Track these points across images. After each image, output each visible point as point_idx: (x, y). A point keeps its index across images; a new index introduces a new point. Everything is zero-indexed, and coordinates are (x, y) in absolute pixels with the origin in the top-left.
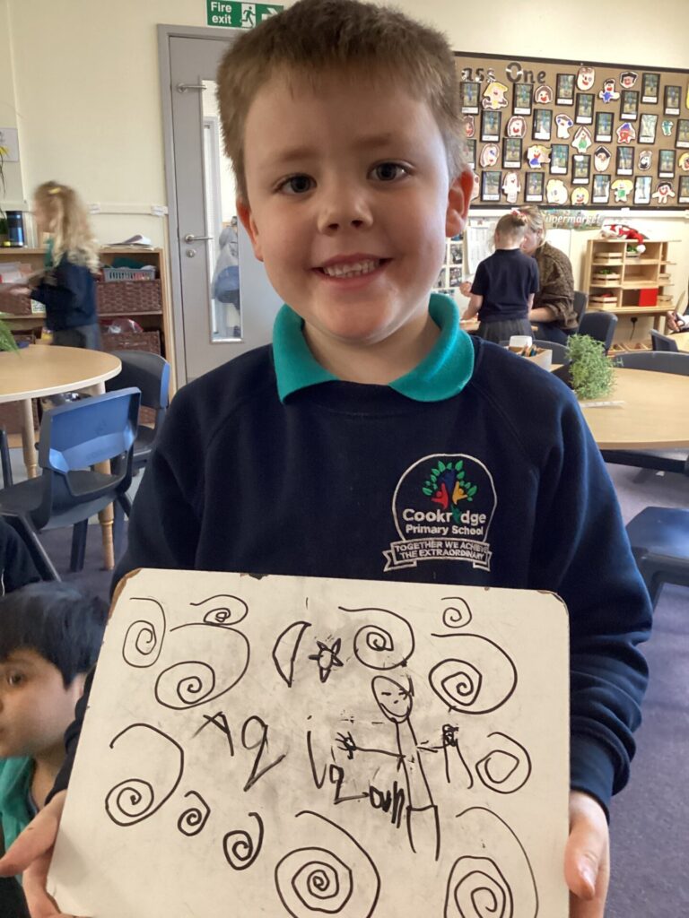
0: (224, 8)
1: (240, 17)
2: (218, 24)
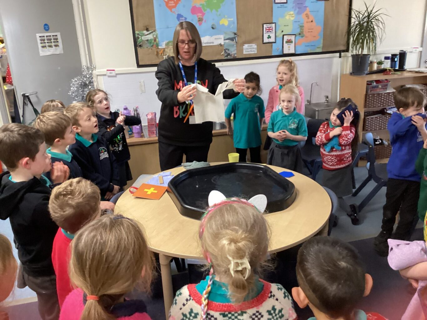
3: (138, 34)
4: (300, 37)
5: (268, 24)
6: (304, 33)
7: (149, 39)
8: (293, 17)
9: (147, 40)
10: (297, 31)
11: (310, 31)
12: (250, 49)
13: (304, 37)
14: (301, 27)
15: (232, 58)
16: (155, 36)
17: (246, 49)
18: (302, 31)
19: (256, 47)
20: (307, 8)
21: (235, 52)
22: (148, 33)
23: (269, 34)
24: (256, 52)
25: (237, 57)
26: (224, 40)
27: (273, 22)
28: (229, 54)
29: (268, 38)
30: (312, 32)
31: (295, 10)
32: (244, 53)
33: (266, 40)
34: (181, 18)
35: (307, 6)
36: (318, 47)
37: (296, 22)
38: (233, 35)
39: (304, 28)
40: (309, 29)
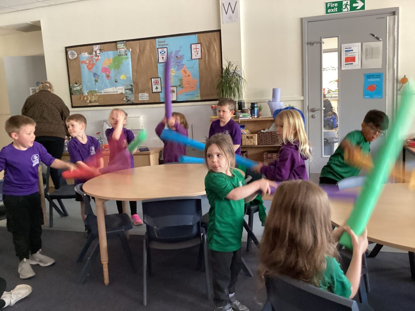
0: (334, 5)
1: (342, 7)
2: (331, 13)
3: (72, 86)
4: (181, 89)
5: (155, 79)
7: (78, 89)
8: (174, 73)
9: (77, 90)
10: (179, 83)
11: (188, 83)
12: (144, 97)
13: (184, 88)
14: (180, 80)
15: (131, 103)
16: (81, 88)
17: (141, 97)
18: (181, 83)
19: (148, 95)
20: (185, 66)
21: (133, 99)
22: (77, 85)
23: (156, 86)
24: (148, 99)
25: (135, 103)
26: (125, 90)
28: (128, 100)
29: (156, 89)
31: (175, 67)
32: (140, 100)
33: (154, 90)
34: (96, 76)
35: (184, 64)
36: (197, 96)
37: (176, 76)
38: (131, 86)
39: (183, 81)
40: (187, 82)
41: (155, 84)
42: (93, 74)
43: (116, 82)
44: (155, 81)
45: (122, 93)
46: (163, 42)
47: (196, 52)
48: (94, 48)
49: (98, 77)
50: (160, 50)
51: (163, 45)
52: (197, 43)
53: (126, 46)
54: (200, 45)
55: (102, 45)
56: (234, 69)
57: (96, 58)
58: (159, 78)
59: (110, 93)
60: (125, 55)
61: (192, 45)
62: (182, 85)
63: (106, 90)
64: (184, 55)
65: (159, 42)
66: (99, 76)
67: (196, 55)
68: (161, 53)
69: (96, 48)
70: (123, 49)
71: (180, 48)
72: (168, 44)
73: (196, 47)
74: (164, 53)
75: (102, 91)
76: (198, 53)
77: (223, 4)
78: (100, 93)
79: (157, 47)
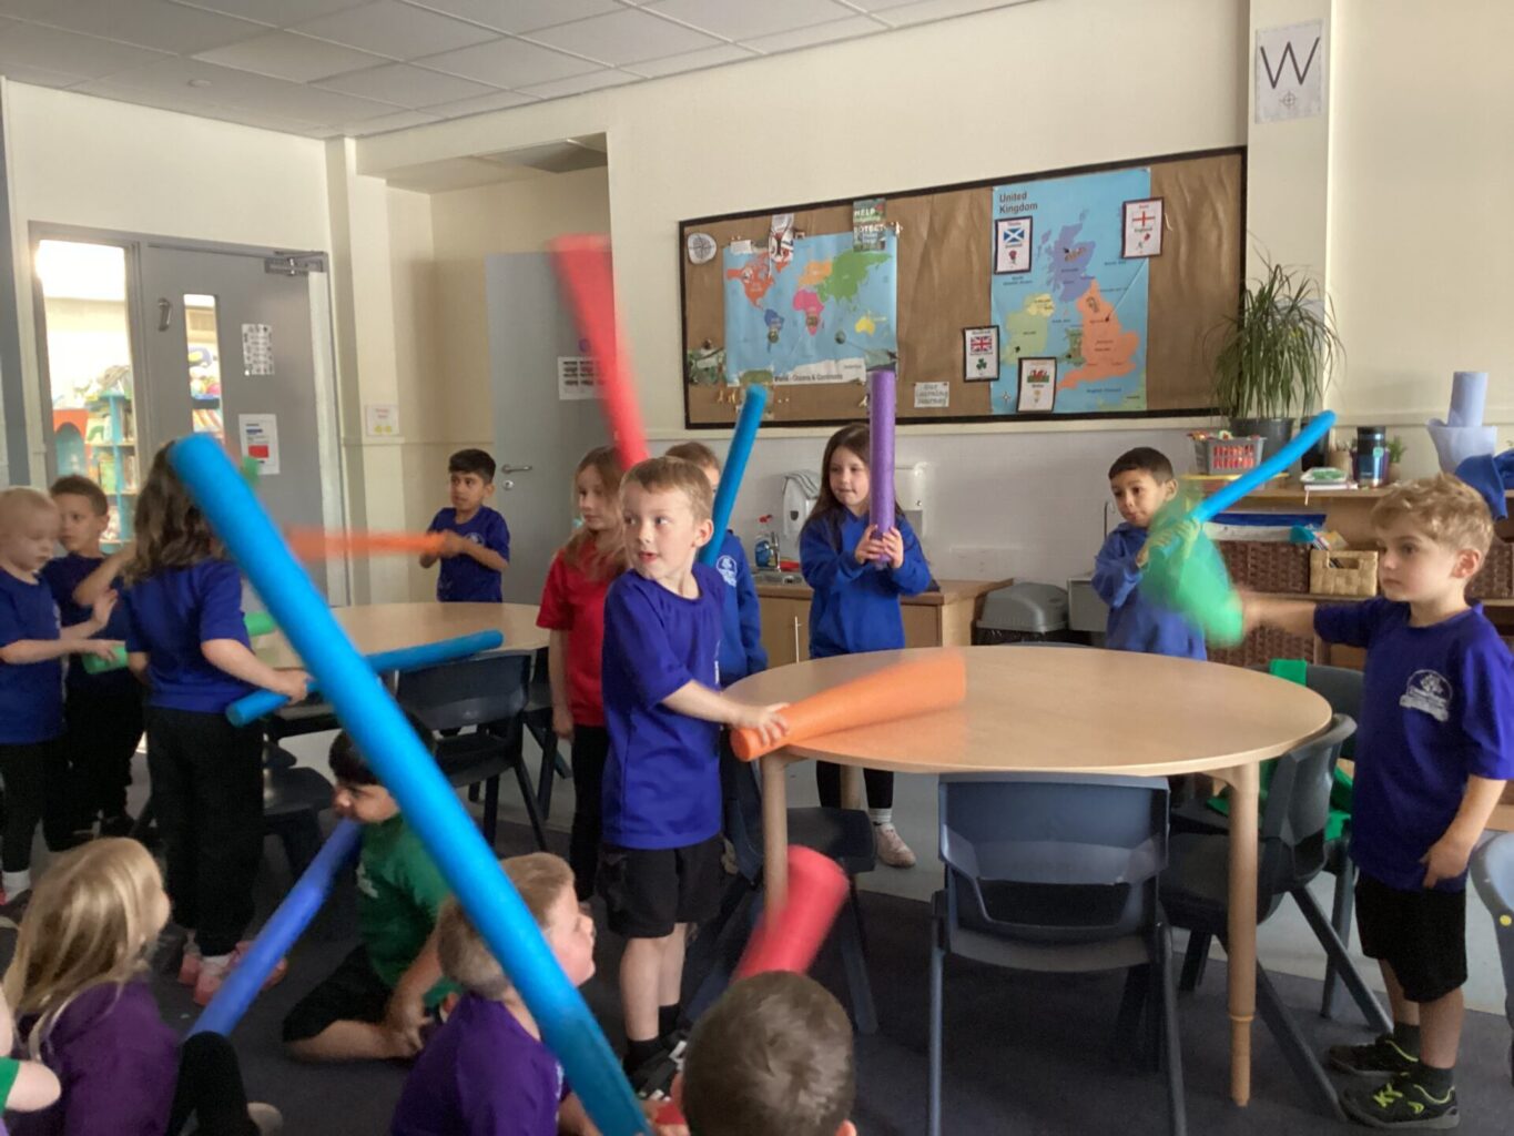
3: (691, 356)
4: (1072, 367)
5: (977, 331)
6: (1083, 353)
7: (710, 366)
8: (1051, 308)
9: (707, 369)
10: (1066, 347)
11: (1102, 346)
12: (935, 394)
13: (1083, 365)
14: (1072, 335)
16: (721, 360)
17: (922, 394)
18: (1076, 346)
19: (946, 389)
20: (1094, 282)
22: (710, 352)
23: (981, 357)
24: (947, 405)
26: (869, 370)
27: (993, 324)
29: (979, 367)
30: (1107, 349)
31: (1056, 287)
32: (918, 405)
33: (972, 373)
34: (773, 320)
35: (1091, 275)
36: (1133, 394)
37: (1060, 321)
38: (888, 358)
39: (1082, 338)
40: (1098, 342)
41: (978, 350)
42: (764, 314)
43: (839, 341)
44: (978, 338)
45: (856, 382)
46: (1017, 197)
47: (1141, 231)
48: (773, 223)
49: (779, 325)
50: (1004, 227)
51: (1016, 209)
52: (1148, 196)
53: (884, 215)
54: (1159, 204)
55: (803, 214)
56: (1293, 295)
57: (779, 259)
58: (993, 327)
59: (817, 381)
60: (879, 246)
61: (1129, 207)
62: (1080, 354)
63: (802, 370)
64: (1093, 245)
65: (1004, 198)
66: (782, 320)
67: (1140, 245)
68: (1006, 236)
69: (781, 224)
70: (871, 227)
71: (1082, 216)
72: (1035, 206)
73: (1144, 214)
74: (1018, 238)
75: (790, 374)
76: (1148, 237)
77: (1262, 50)
78: (781, 379)
79: (996, 215)
